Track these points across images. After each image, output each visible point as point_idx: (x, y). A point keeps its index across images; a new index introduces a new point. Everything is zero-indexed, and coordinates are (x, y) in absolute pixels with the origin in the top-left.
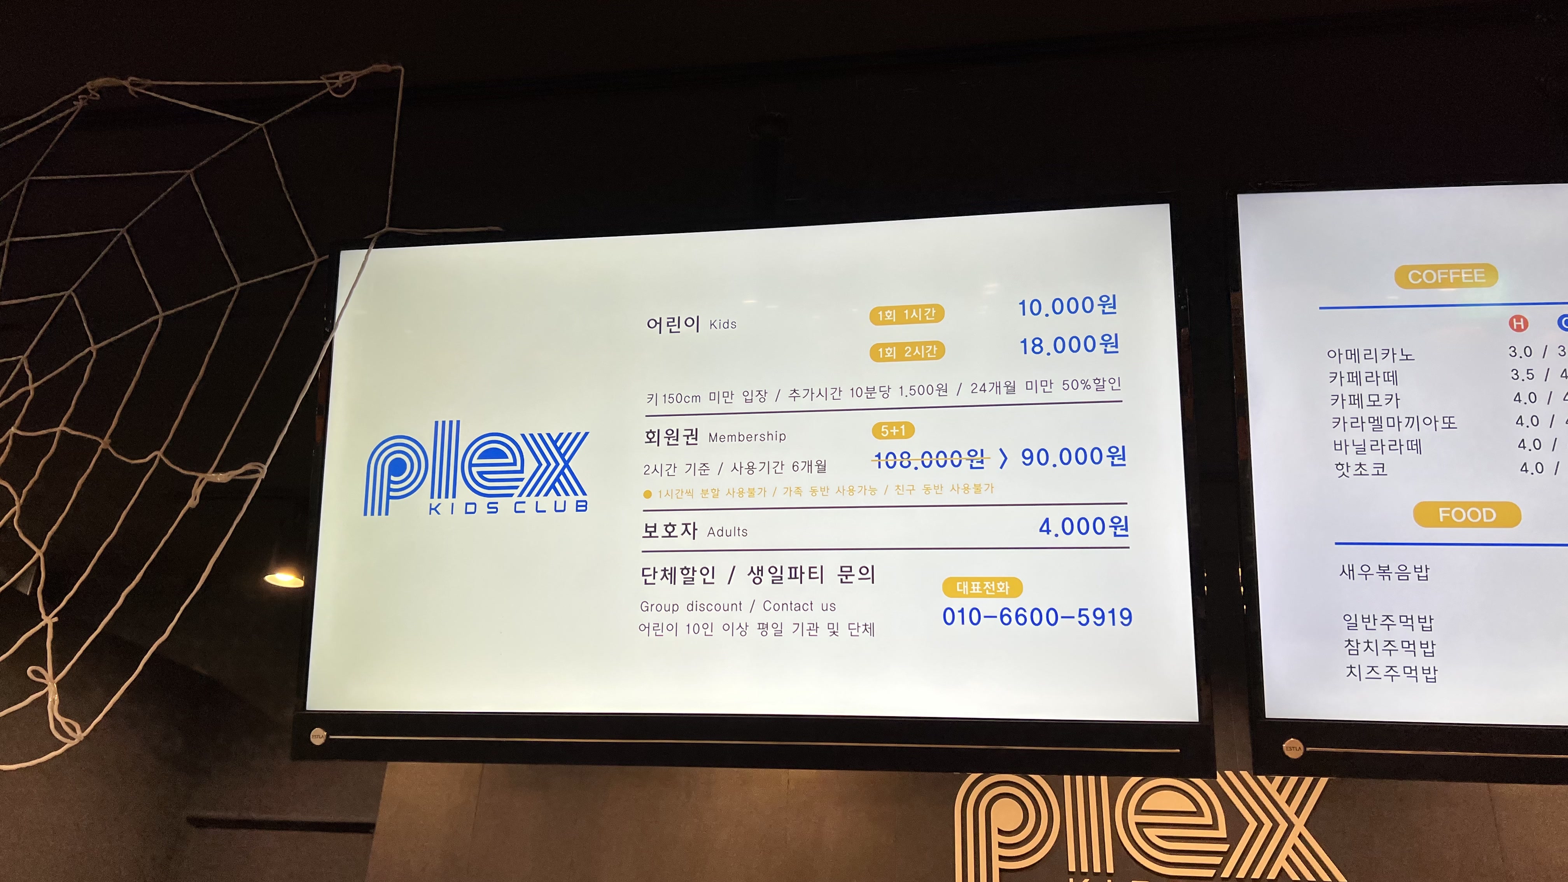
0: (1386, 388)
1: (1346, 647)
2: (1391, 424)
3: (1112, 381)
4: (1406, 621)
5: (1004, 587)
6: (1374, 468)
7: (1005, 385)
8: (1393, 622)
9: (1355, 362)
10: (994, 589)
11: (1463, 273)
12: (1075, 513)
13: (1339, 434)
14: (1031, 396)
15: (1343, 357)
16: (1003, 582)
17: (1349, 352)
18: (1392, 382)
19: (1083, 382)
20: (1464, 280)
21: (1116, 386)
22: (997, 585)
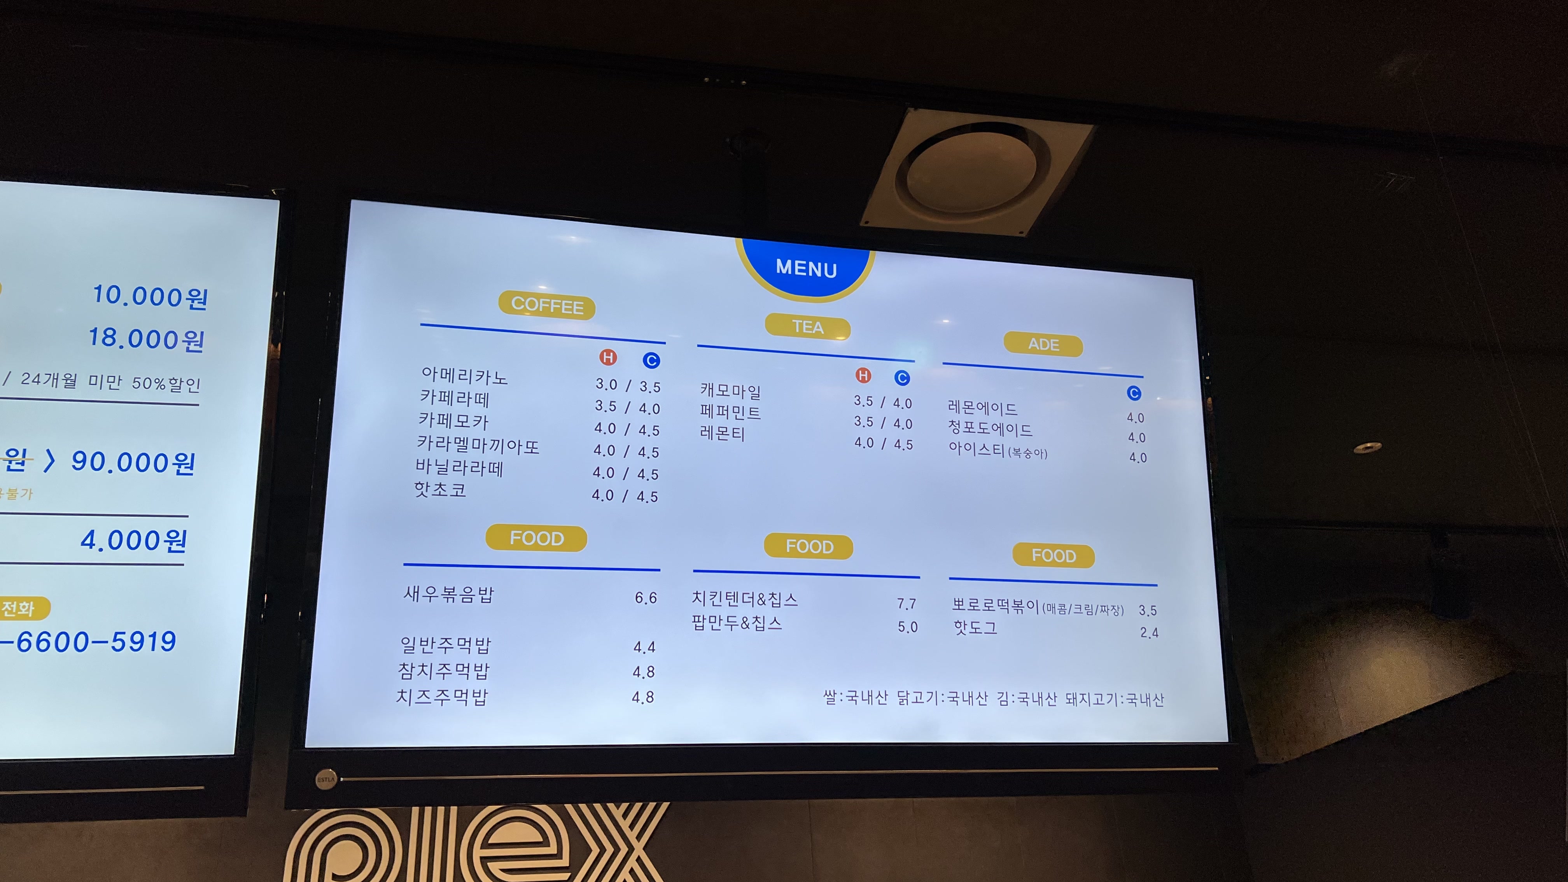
0: (475, 409)
1: (399, 671)
2: (476, 445)
3: (190, 382)
4: (465, 643)
5: (27, 608)
6: (454, 489)
7: (65, 378)
8: (451, 645)
9: (449, 382)
10: (14, 611)
11: (563, 304)
12: (125, 526)
13: (423, 453)
14: (94, 393)
15: (438, 376)
16: (27, 602)
17: (444, 371)
18: (483, 404)
19: (157, 381)
20: (563, 311)
21: (194, 388)
22: (20, 606)
